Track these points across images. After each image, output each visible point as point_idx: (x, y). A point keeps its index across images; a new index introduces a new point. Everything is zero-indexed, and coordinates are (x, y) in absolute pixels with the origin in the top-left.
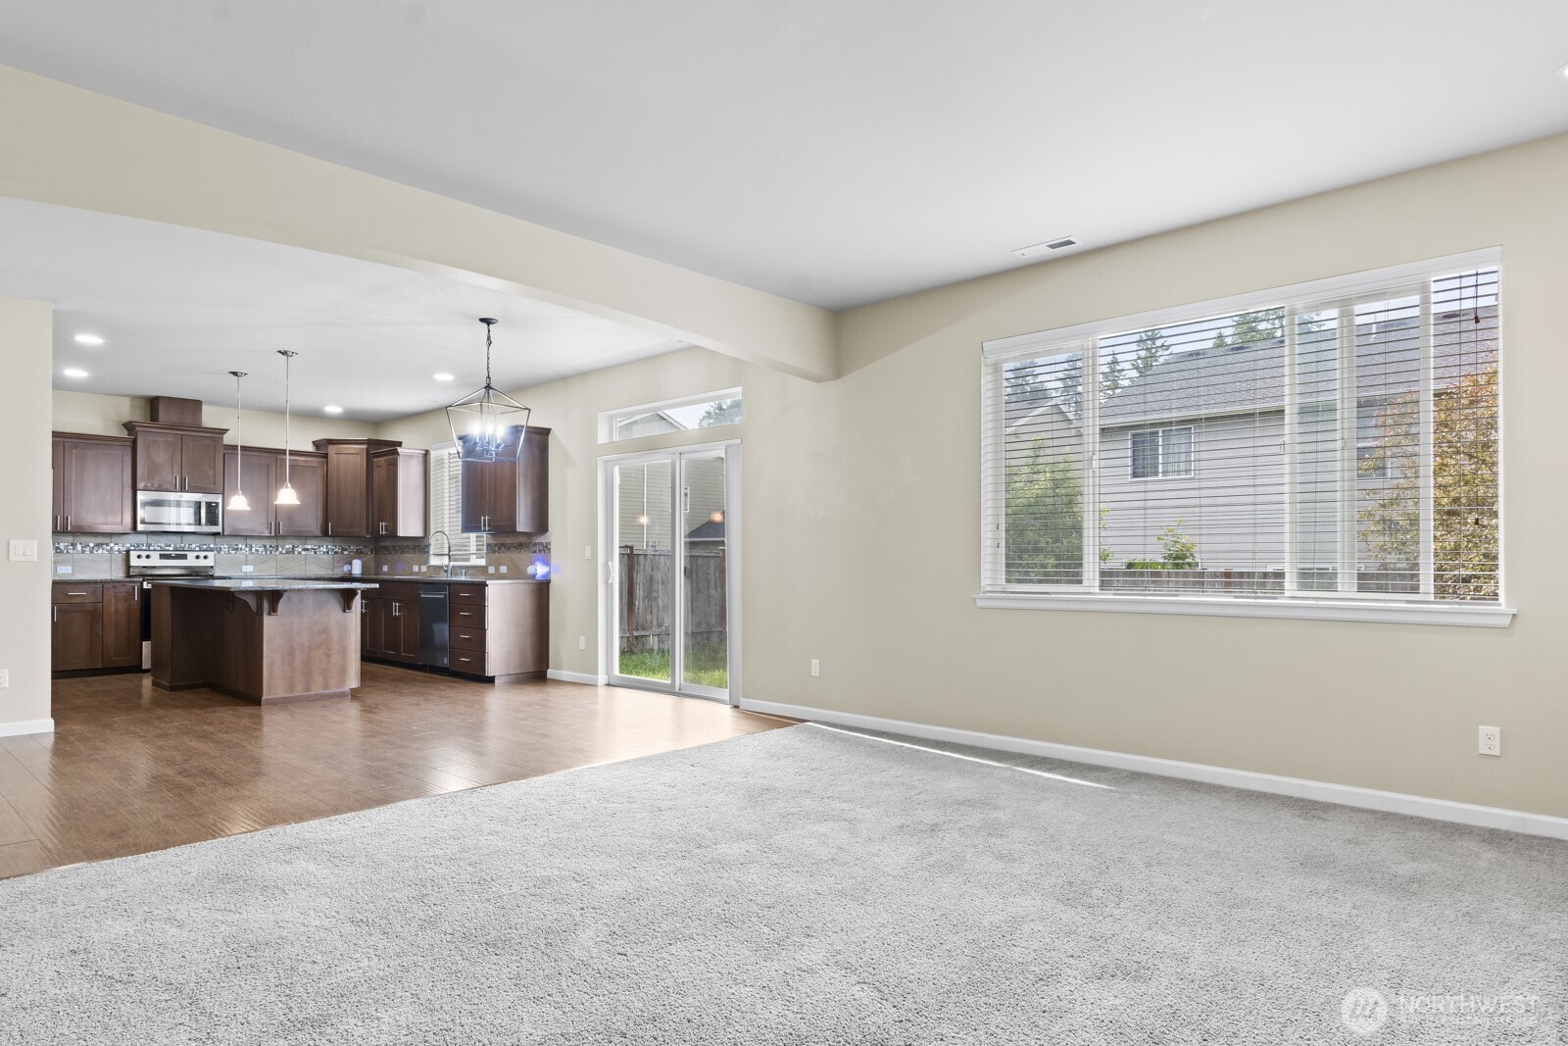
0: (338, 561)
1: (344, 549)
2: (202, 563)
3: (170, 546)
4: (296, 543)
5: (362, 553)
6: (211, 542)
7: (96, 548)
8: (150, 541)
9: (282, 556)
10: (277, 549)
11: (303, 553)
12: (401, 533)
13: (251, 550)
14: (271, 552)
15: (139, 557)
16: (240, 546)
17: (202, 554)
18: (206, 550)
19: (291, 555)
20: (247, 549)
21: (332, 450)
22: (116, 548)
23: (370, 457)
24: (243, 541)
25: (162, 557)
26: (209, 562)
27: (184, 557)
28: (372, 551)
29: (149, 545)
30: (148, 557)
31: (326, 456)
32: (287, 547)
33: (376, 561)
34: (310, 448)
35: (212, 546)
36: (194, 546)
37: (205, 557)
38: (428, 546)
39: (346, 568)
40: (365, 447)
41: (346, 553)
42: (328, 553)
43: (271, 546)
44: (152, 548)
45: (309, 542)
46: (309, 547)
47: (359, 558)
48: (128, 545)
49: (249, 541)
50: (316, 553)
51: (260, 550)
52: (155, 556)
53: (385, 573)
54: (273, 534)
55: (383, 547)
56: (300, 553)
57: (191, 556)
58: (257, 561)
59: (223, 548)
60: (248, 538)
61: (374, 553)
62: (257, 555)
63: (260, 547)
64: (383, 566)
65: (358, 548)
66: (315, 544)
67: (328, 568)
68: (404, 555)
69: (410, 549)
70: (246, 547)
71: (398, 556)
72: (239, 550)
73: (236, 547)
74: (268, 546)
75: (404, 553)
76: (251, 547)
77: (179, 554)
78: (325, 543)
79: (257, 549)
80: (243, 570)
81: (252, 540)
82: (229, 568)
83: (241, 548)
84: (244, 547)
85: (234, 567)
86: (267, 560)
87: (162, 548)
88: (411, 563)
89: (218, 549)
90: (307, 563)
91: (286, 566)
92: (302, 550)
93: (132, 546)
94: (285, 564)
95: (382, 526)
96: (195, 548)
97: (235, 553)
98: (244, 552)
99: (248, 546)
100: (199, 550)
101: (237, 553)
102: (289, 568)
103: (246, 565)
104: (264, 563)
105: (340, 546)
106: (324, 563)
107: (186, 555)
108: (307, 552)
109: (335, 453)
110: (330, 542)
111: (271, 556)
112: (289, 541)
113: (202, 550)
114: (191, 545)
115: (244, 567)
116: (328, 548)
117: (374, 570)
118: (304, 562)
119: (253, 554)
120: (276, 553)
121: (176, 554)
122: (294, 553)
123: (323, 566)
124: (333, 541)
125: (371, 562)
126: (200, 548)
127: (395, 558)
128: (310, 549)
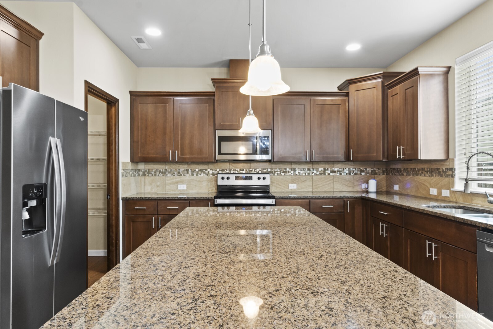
0: (358, 181)
1: (362, 171)
2: (261, 182)
3: (243, 170)
4: (327, 166)
5: (375, 174)
6: (267, 166)
7: (200, 172)
8: (231, 167)
9: (317, 177)
10: (313, 171)
11: (331, 174)
12: (422, 156)
13: (295, 172)
14: (309, 174)
15: (223, 178)
16: (288, 169)
17: (262, 176)
18: (265, 173)
19: (323, 176)
21: (352, 88)
22: (211, 172)
23: (385, 89)
24: (290, 166)
25: (237, 178)
26: (267, 182)
27: (250, 178)
28: (383, 172)
29: (230, 170)
30: (228, 178)
31: (347, 95)
32: (320, 170)
33: (387, 181)
34: (336, 90)
35: (269, 170)
36: (258, 170)
37: (264, 178)
38: (452, 170)
39: (364, 186)
40: (380, 80)
41: (363, 174)
42: (350, 174)
44: (232, 172)
45: (336, 166)
46: (336, 169)
47: (374, 178)
48: (218, 170)
49: (294, 166)
50: (341, 174)
51: (302, 172)
52: (232, 177)
53: (396, 193)
54: (308, 160)
55: (394, 169)
56: (329, 174)
57: (255, 177)
58: (299, 181)
59: (277, 171)
60: (293, 164)
61: (385, 174)
62: (299, 176)
63: (301, 170)
64: (394, 185)
65: (373, 170)
66: (340, 167)
67: (349, 186)
68: (418, 177)
69: (425, 171)
70: (292, 170)
71: (411, 178)
72: (287, 172)
73: (285, 170)
74: (307, 169)
75: (417, 175)
76: (295, 170)
77: (247, 176)
78: (348, 166)
79: (299, 171)
80: (290, 188)
81: (296, 165)
82: (280, 185)
83: (288, 171)
84: (290, 170)
85: (283, 185)
86: (306, 180)
87: (237, 171)
88: (427, 185)
89: (273, 172)
90: (334, 182)
91: (319, 184)
92: (331, 172)
93: (220, 170)
94: (318, 183)
95: (399, 150)
96: (258, 172)
97: (285, 175)
98: (291, 173)
99: (293, 169)
100: (261, 173)
101: (286, 175)
102: (321, 186)
103: (292, 183)
104: (304, 182)
105: (359, 169)
106: (347, 182)
107: (251, 177)
108: (334, 173)
109: (356, 90)
110: (351, 165)
111: (309, 176)
112: (321, 165)
113: (263, 173)
114: (256, 169)
115: (290, 185)
116: (350, 170)
117: (385, 188)
118: (332, 181)
119: (296, 175)
120: (312, 175)
121: (245, 176)
122: (325, 174)
123: (346, 184)
124: (353, 164)
125: (383, 181)
126: (262, 171)
127: (406, 179)
128: (337, 172)
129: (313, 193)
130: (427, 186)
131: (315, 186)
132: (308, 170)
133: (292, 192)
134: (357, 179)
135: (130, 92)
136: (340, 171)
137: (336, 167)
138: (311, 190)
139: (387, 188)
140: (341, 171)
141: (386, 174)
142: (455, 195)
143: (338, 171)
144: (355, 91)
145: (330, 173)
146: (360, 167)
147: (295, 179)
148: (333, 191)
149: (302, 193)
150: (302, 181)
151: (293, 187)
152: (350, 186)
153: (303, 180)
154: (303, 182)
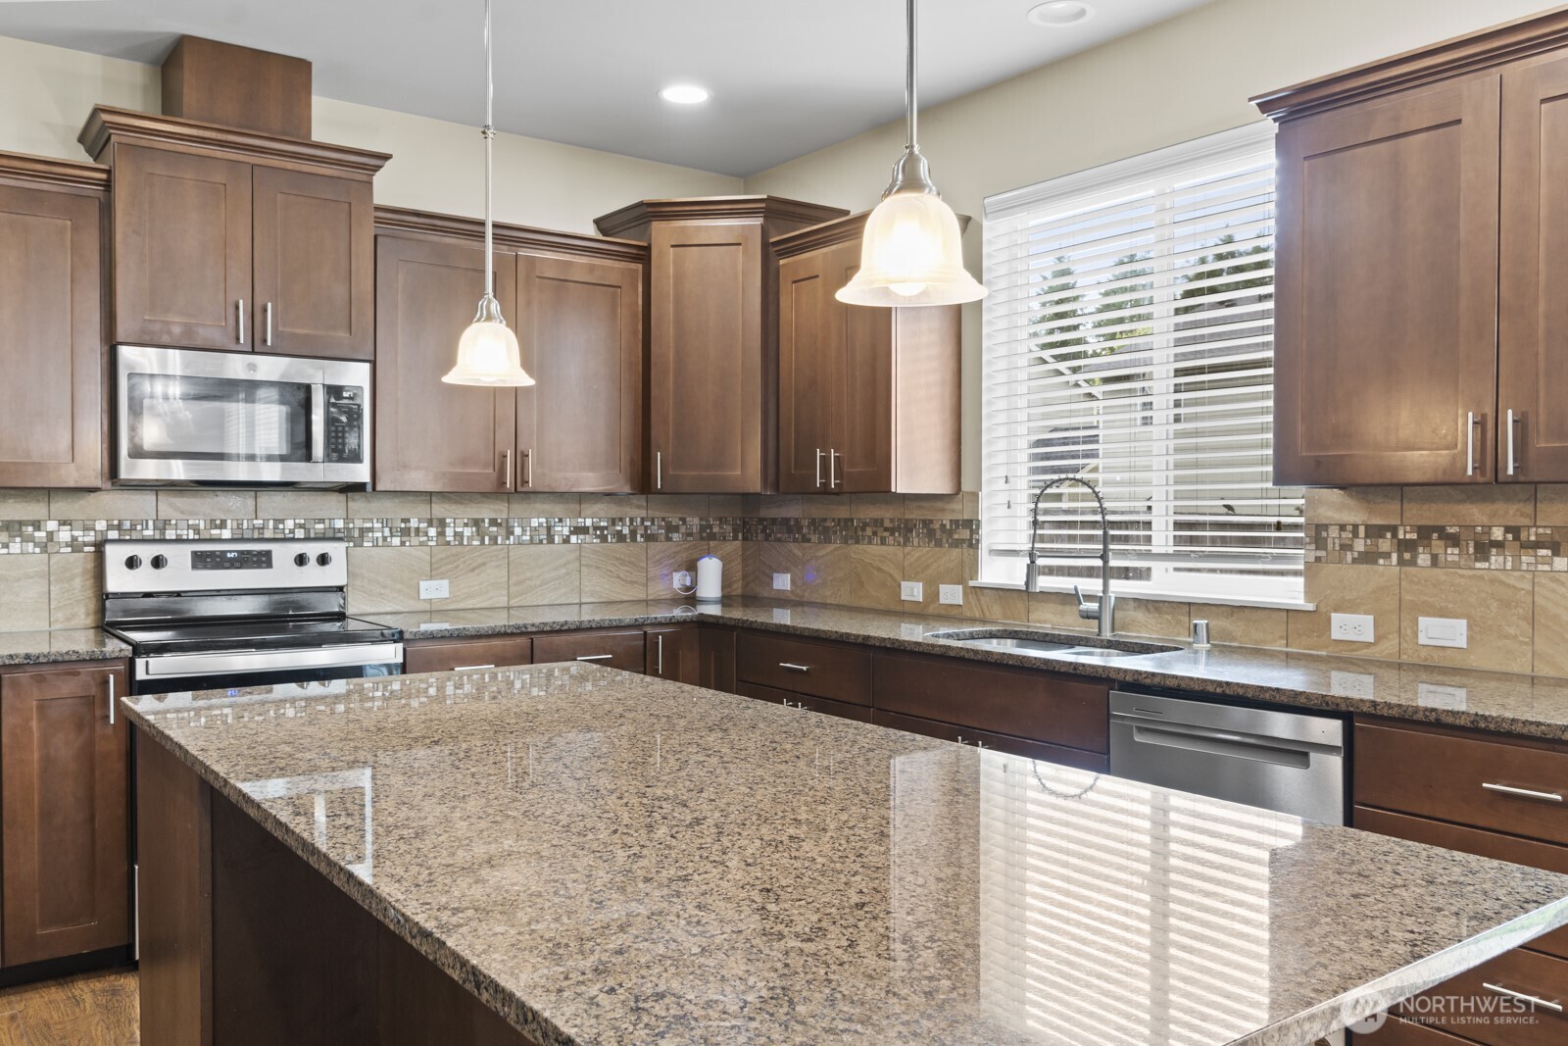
0: (659, 562)
1: (671, 528)
2: (312, 576)
3: (223, 525)
4: (558, 511)
5: (712, 537)
6: (333, 511)
8: (166, 511)
9: (524, 550)
10: (510, 532)
11: (573, 539)
12: (901, 484)
13: (441, 534)
14: (494, 539)
15: (132, 563)
16: (414, 523)
17: (313, 550)
18: (321, 538)
19: (546, 548)
20: (432, 532)
21: (662, 233)
22: (62, 535)
23: (772, 252)
24: (423, 510)
25: (201, 560)
26: (334, 575)
27: (264, 560)
28: (735, 531)
29: (163, 525)
30: (158, 562)
31: (643, 255)
32: (535, 523)
33: (745, 559)
34: (591, 231)
35: (339, 524)
36: (290, 524)
37: (323, 560)
38: (972, 525)
39: (679, 580)
40: (757, 222)
42: (632, 538)
43: (493, 522)
44: (170, 534)
45: (588, 508)
46: (589, 522)
47: (709, 553)
48: (101, 525)
49: (440, 509)
50: (604, 538)
51: (468, 532)
52: (179, 557)
53: (782, 601)
55: (774, 521)
56: (566, 541)
57: (283, 554)
58: (457, 567)
59: (371, 530)
60: (434, 499)
61: (740, 536)
62: (459, 549)
63: (466, 525)
64: (775, 575)
65: (704, 523)
66: (602, 514)
67: (632, 583)
68: (860, 547)
69: (886, 529)
70: (430, 525)
71: (835, 549)
72: (413, 534)
73: (403, 525)
74: (487, 521)
75: (857, 542)
76: (442, 523)
77: (249, 552)
78: (628, 509)
79: (457, 530)
80: (423, 595)
81: (447, 506)
82: (385, 587)
83: (417, 530)
84: (423, 525)
85: (399, 586)
86: (484, 564)
87: (197, 531)
88: (892, 572)
89: (356, 534)
90: (584, 569)
91: (530, 579)
92: (572, 533)
93: (110, 527)
94: (528, 574)
95: (825, 460)
96: (292, 531)
97: (403, 544)
98: (426, 538)
99: (435, 521)
100: (302, 537)
101: (407, 544)
102: (540, 586)
103: (431, 578)
104: (477, 571)
105: (663, 519)
106: (626, 568)
107: (268, 554)
108: (581, 537)
109: (674, 243)
110: (639, 507)
111: (495, 547)
112: (539, 506)
113: (312, 535)
114: (282, 521)
115: (423, 584)
116: (635, 524)
117: (740, 584)
118: (577, 564)
119: (448, 543)
120: (507, 542)
121: (241, 552)
122: (551, 540)
123: (622, 576)
124: (645, 504)
125: (733, 560)
126: (307, 530)
127: (820, 553)
128: (591, 530)
129: (511, 611)
130: (891, 575)
131: (516, 584)
132: (491, 525)
133: (431, 612)
134: (657, 557)
136: (602, 529)
137: (589, 512)
138: (502, 601)
139: (745, 586)
140: (606, 528)
141: (745, 539)
142: (979, 600)
143: (596, 528)
144: (672, 246)
145: (568, 537)
146: (666, 515)
147: (442, 559)
148: (577, 601)
149: (471, 615)
150: (470, 568)
151: (434, 590)
152: (636, 582)
153: (474, 565)
154: (473, 570)
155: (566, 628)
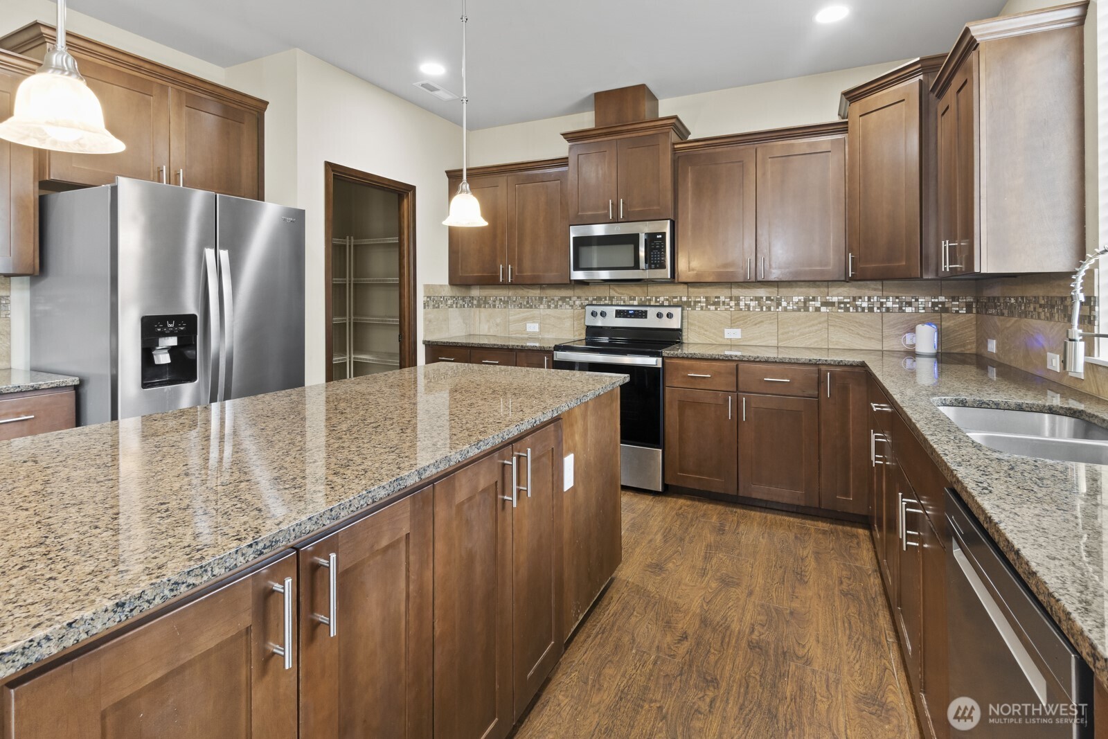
0: (893, 326)
1: (905, 303)
2: (665, 323)
3: (634, 299)
4: (812, 292)
7: (560, 303)
8: (613, 293)
9: (786, 315)
10: (779, 304)
11: (823, 309)
13: (737, 304)
14: (769, 309)
15: (594, 314)
16: (722, 299)
17: (665, 311)
18: (669, 306)
19: (802, 313)
20: (732, 303)
22: (578, 303)
24: (727, 291)
25: (619, 314)
26: (674, 324)
27: (643, 315)
28: (969, 307)
29: (611, 298)
30: (603, 314)
32: (796, 299)
33: (977, 327)
35: (685, 299)
36: (662, 299)
37: (670, 316)
40: (917, 80)
41: (909, 310)
42: (871, 310)
43: (768, 298)
44: (614, 303)
45: (834, 290)
46: (835, 299)
48: (591, 298)
49: (736, 292)
50: (847, 310)
51: (753, 304)
52: (612, 311)
53: (992, 362)
55: (989, 299)
56: (817, 309)
57: (652, 312)
58: (746, 322)
59: (700, 302)
60: (733, 286)
61: (974, 311)
62: (747, 313)
63: (751, 300)
64: (990, 340)
65: (937, 300)
66: (846, 294)
67: (870, 338)
68: (1029, 320)
69: (1041, 306)
70: (731, 300)
72: (721, 305)
73: (716, 300)
74: (764, 298)
75: (1026, 317)
76: (738, 299)
77: (638, 311)
78: (866, 291)
79: (747, 302)
80: (727, 336)
81: (740, 290)
82: (706, 331)
83: (724, 302)
84: (728, 300)
85: (713, 331)
86: (762, 322)
87: (624, 302)
88: (1041, 344)
89: (692, 304)
90: (831, 329)
91: (793, 331)
92: (822, 305)
93: (594, 299)
94: (791, 329)
96: (663, 302)
97: (716, 309)
98: (728, 307)
99: (733, 298)
100: (667, 305)
101: (719, 309)
102: (799, 336)
103: (731, 327)
104: (758, 325)
105: (897, 298)
106: (864, 329)
107: (646, 312)
108: (830, 308)
110: (875, 290)
111: (769, 312)
112: (798, 290)
113: (672, 304)
114: (659, 297)
115: (726, 331)
116: (872, 300)
117: (972, 345)
118: (826, 325)
119: (741, 310)
120: (778, 310)
121: (635, 311)
122: (806, 309)
123: (861, 333)
124: (881, 288)
125: (966, 328)
126: (670, 302)
127: (1008, 325)
128: (836, 305)
129: (780, 349)
130: (1041, 347)
131: (783, 334)
132: (767, 300)
133: (731, 345)
134: (892, 323)
135: (447, 172)
136: (846, 303)
137: (835, 293)
138: (774, 343)
139: (977, 347)
140: (848, 303)
141: (977, 312)
143: (840, 303)
144: (861, 116)
145: (820, 308)
146: (900, 295)
147: (737, 318)
149: (755, 349)
150: (754, 323)
151: (733, 334)
152: (873, 338)
153: (756, 322)
154: (756, 324)
155: (758, 360)
